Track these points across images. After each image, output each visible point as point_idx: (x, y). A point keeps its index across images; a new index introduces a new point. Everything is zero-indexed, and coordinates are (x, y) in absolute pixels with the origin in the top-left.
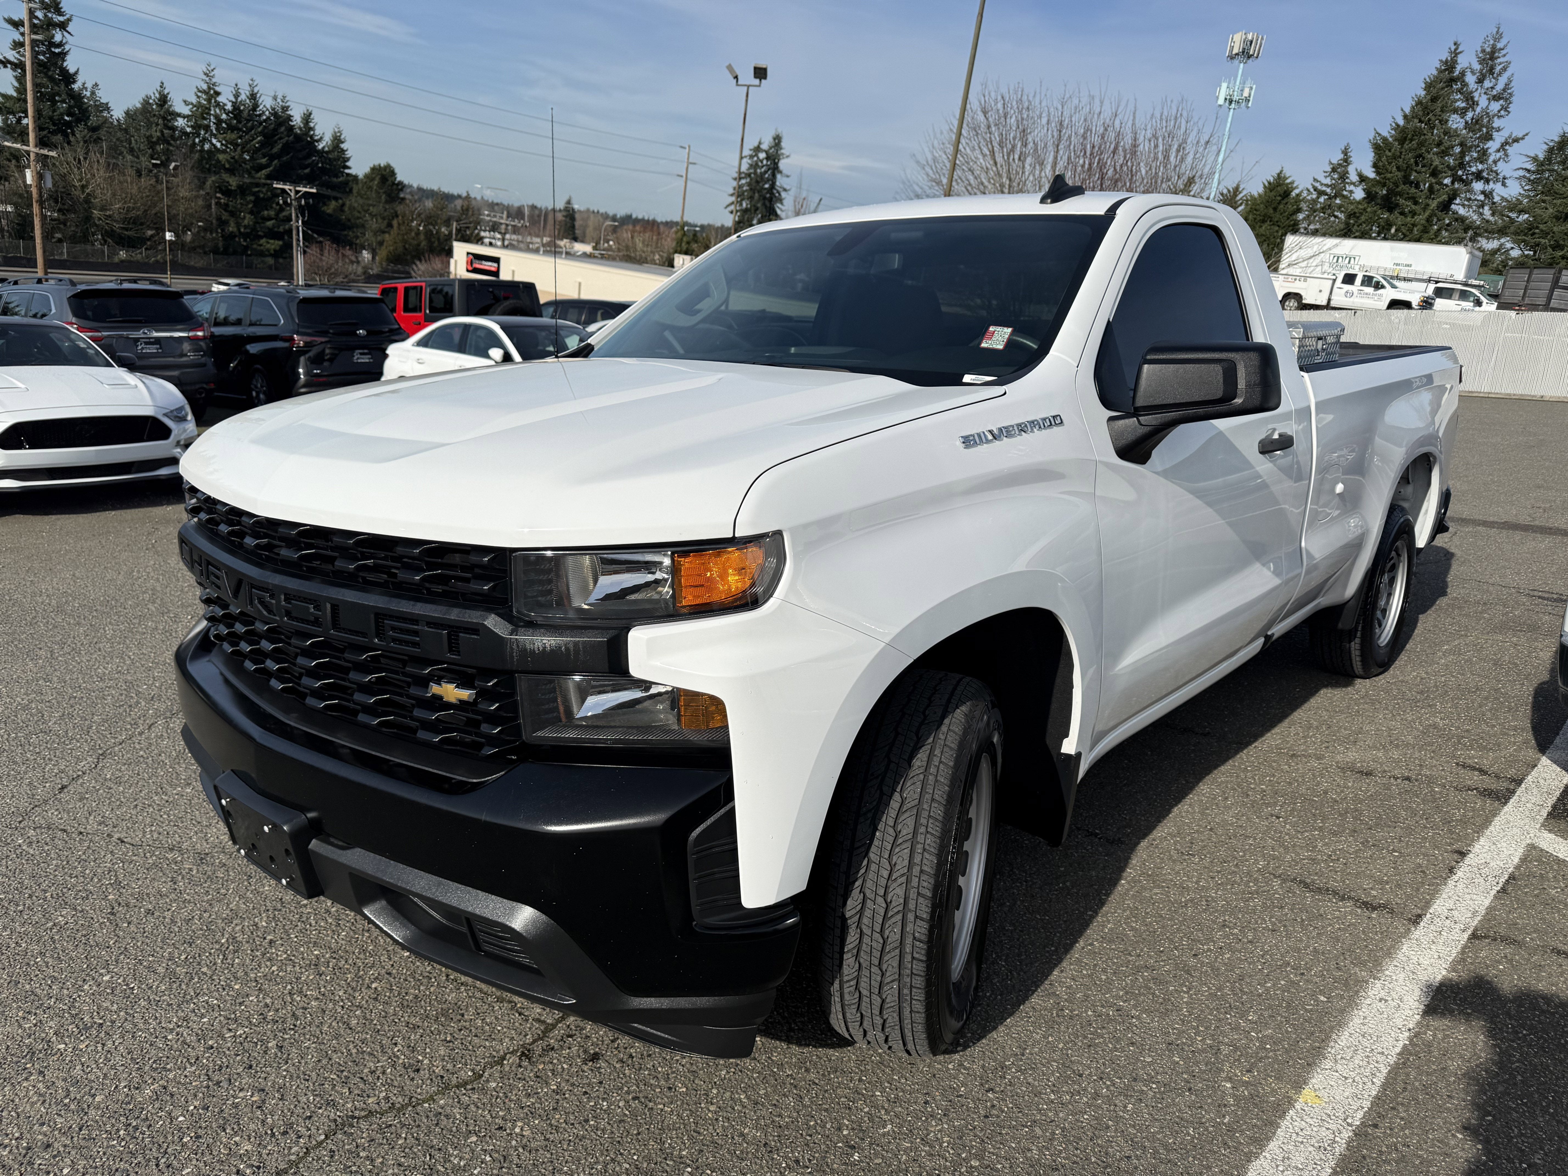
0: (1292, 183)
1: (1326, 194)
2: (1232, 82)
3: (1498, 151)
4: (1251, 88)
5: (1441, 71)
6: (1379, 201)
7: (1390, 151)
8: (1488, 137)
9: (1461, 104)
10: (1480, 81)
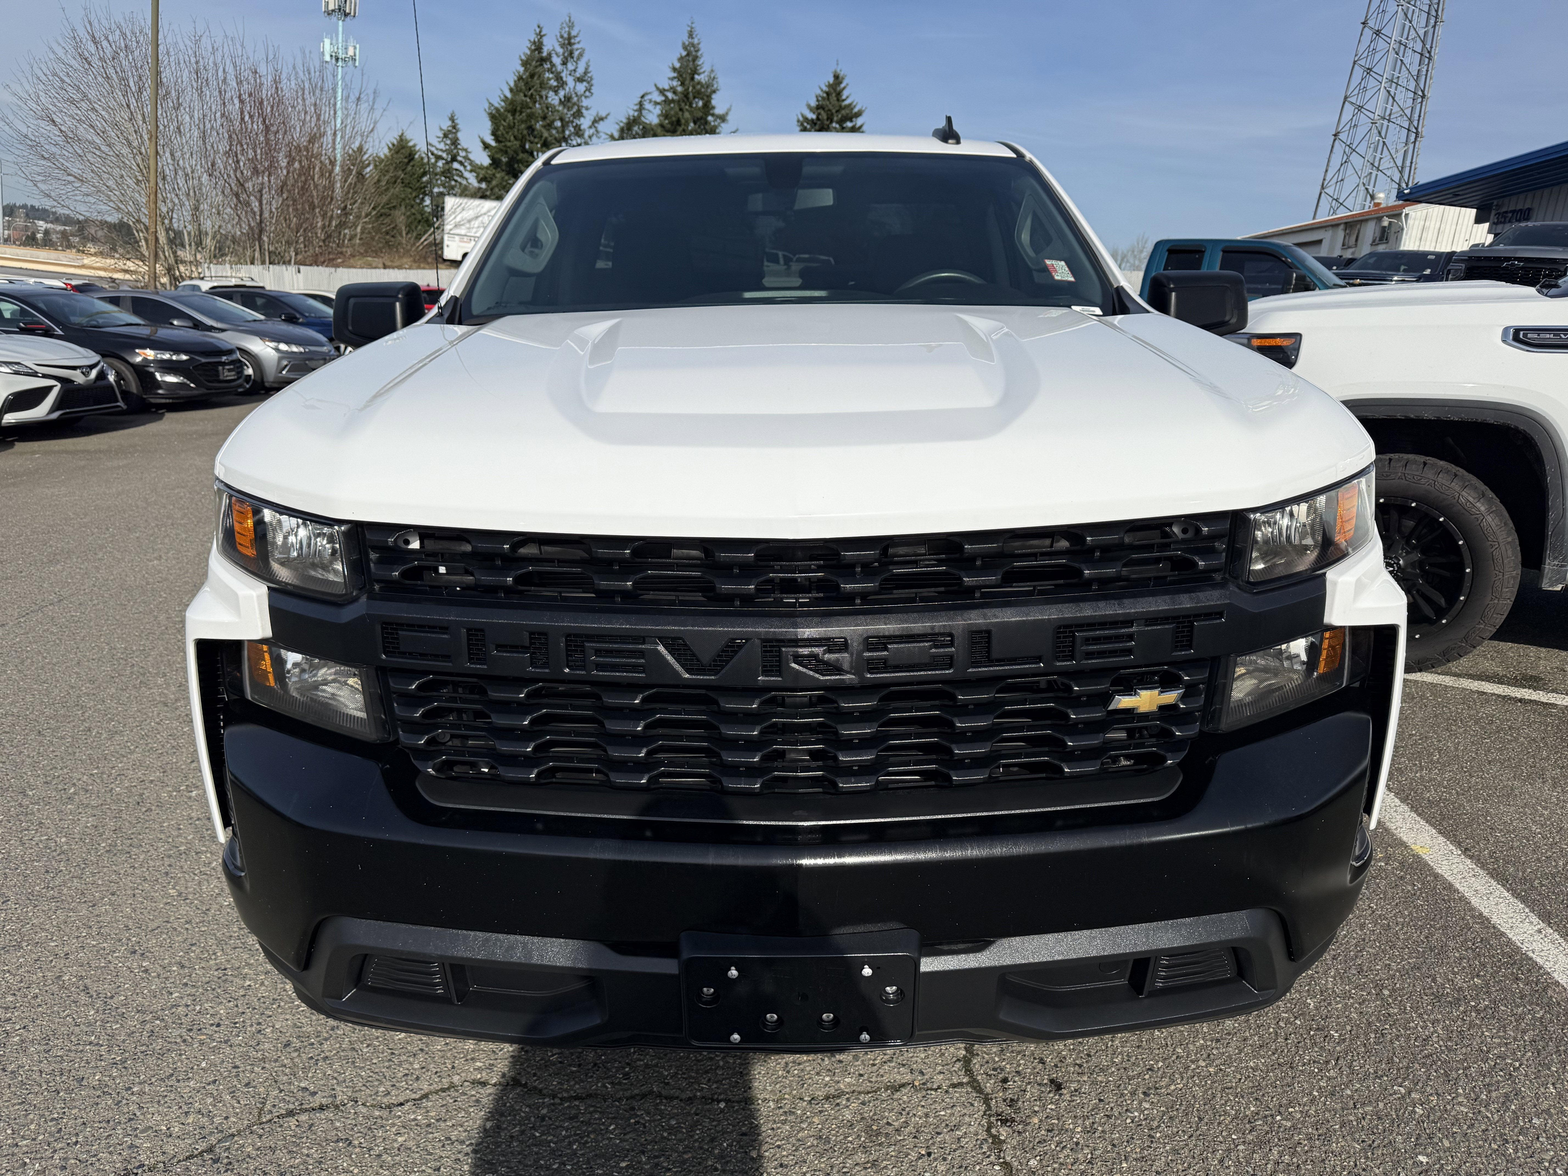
0: (414, 146)
1: (443, 159)
2: (334, 39)
3: (590, 127)
4: (355, 48)
5: (533, 51)
6: (504, 168)
7: (505, 121)
8: (579, 114)
9: (553, 83)
10: (564, 63)
